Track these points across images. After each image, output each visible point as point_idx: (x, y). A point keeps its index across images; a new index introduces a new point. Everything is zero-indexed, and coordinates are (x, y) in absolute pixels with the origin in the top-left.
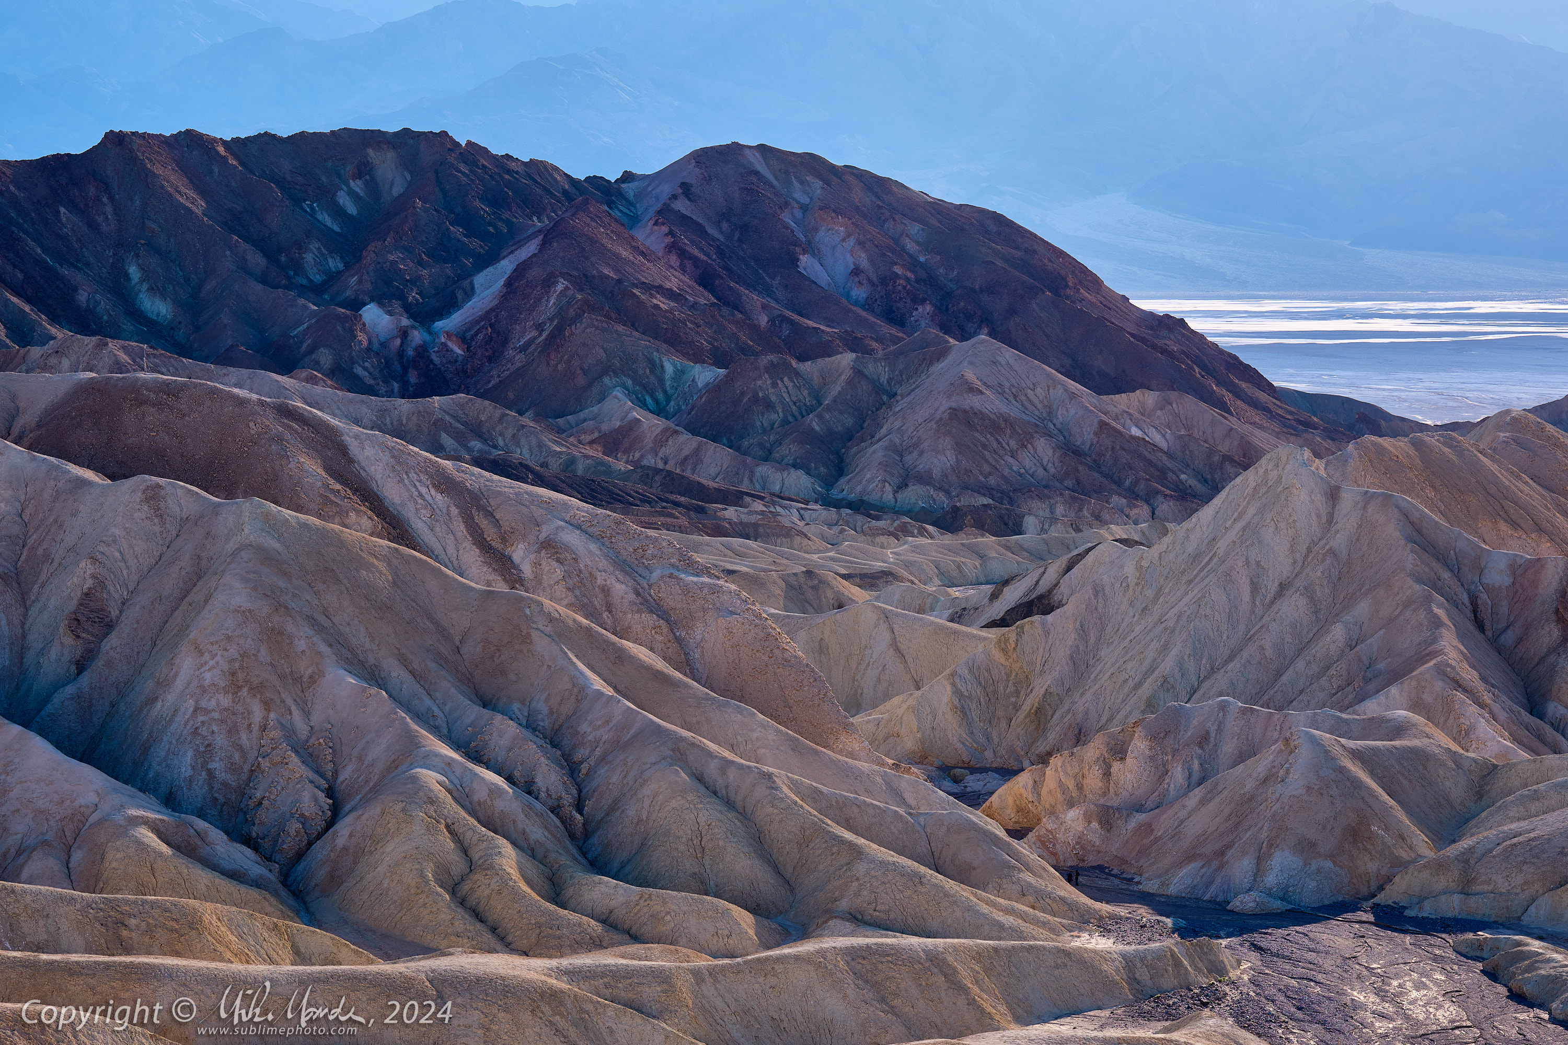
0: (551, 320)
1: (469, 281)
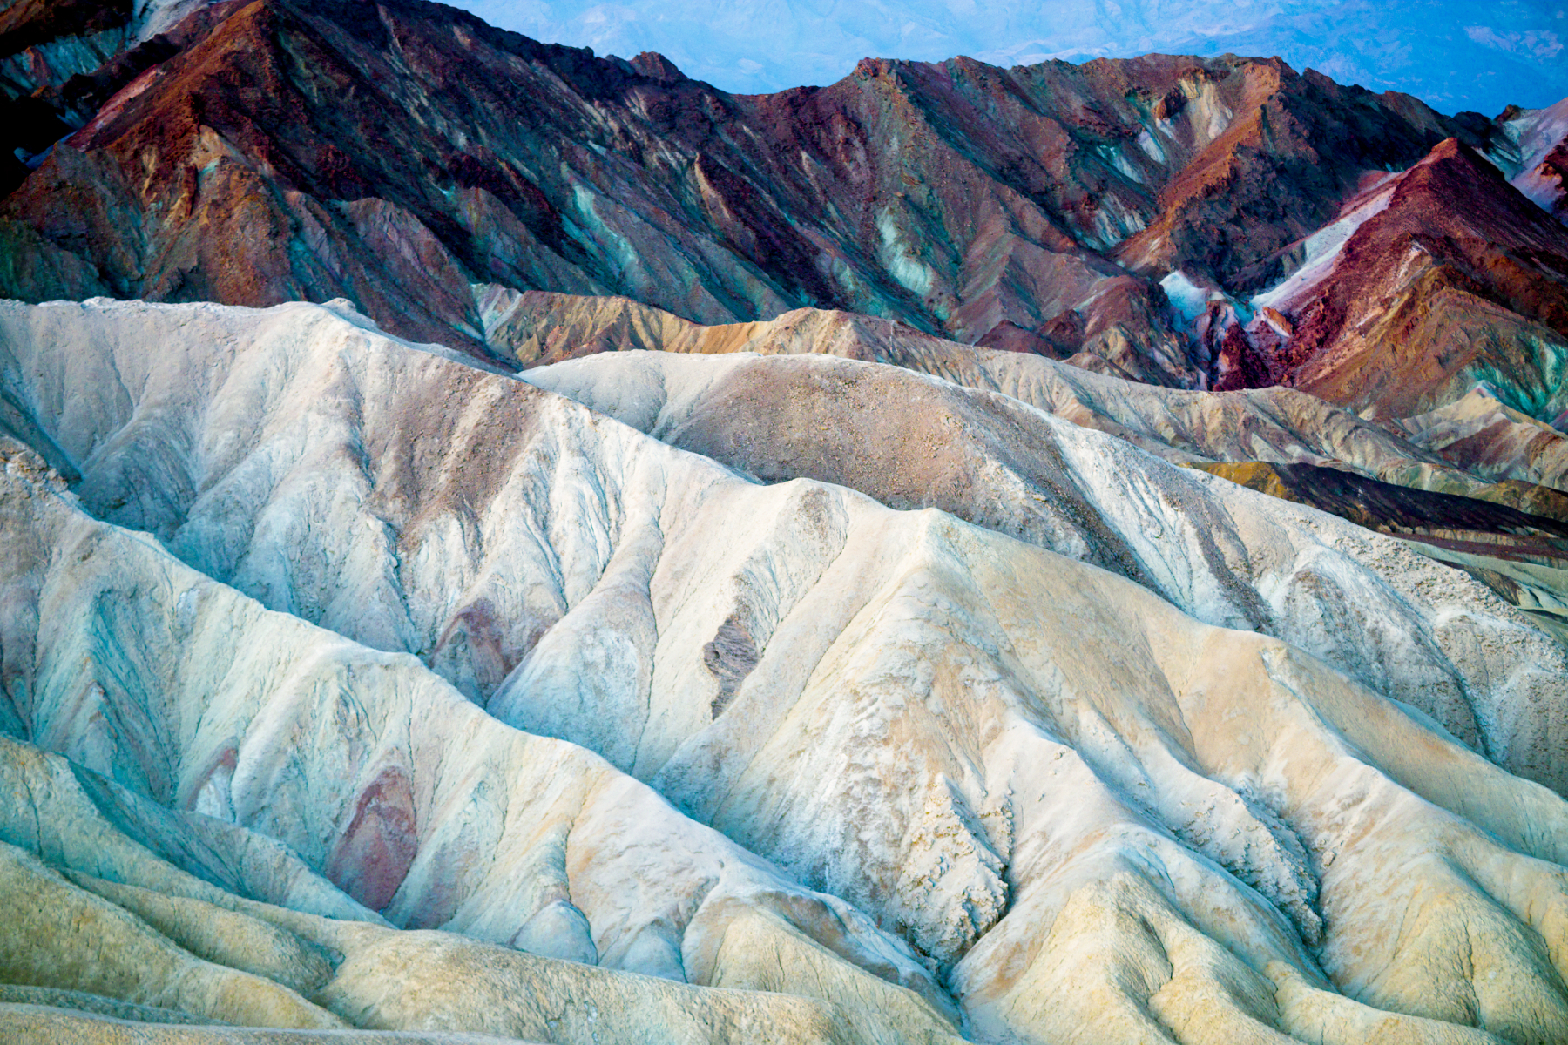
0: (1400, 294)
1: (1298, 244)
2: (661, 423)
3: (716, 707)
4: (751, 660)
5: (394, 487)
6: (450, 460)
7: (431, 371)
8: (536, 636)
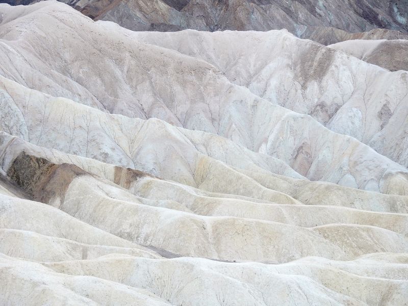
2: (363, 57)
3: (382, 127)
4: (391, 115)
5: (300, 74)
6: (313, 67)
7: (308, 46)
8: (337, 110)
